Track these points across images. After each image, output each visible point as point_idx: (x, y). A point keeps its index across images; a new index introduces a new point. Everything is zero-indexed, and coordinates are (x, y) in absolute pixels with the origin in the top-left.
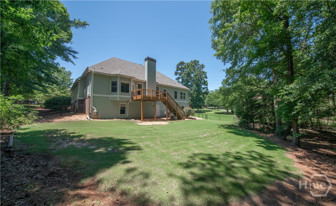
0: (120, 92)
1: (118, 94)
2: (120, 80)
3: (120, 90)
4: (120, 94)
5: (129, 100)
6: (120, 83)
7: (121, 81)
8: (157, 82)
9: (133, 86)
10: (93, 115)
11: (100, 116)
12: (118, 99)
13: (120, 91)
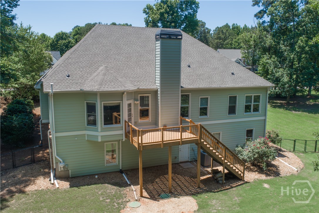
0: (101, 126)
1: (99, 130)
2: (101, 102)
3: (101, 121)
4: (103, 130)
5: (120, 138)
6: (101, 107)
7: (103, 103)
8: (182, 87)
9: (130, 105)
10: (60, 170)
11: (70, 171)
12: (100, 140)
13: (101, 124)
